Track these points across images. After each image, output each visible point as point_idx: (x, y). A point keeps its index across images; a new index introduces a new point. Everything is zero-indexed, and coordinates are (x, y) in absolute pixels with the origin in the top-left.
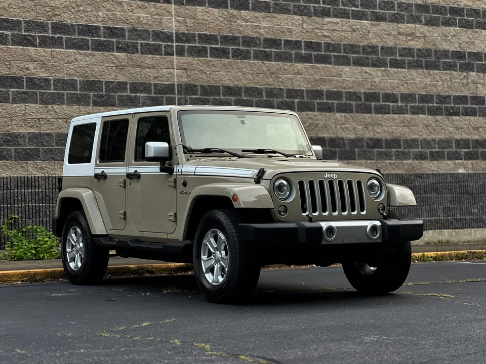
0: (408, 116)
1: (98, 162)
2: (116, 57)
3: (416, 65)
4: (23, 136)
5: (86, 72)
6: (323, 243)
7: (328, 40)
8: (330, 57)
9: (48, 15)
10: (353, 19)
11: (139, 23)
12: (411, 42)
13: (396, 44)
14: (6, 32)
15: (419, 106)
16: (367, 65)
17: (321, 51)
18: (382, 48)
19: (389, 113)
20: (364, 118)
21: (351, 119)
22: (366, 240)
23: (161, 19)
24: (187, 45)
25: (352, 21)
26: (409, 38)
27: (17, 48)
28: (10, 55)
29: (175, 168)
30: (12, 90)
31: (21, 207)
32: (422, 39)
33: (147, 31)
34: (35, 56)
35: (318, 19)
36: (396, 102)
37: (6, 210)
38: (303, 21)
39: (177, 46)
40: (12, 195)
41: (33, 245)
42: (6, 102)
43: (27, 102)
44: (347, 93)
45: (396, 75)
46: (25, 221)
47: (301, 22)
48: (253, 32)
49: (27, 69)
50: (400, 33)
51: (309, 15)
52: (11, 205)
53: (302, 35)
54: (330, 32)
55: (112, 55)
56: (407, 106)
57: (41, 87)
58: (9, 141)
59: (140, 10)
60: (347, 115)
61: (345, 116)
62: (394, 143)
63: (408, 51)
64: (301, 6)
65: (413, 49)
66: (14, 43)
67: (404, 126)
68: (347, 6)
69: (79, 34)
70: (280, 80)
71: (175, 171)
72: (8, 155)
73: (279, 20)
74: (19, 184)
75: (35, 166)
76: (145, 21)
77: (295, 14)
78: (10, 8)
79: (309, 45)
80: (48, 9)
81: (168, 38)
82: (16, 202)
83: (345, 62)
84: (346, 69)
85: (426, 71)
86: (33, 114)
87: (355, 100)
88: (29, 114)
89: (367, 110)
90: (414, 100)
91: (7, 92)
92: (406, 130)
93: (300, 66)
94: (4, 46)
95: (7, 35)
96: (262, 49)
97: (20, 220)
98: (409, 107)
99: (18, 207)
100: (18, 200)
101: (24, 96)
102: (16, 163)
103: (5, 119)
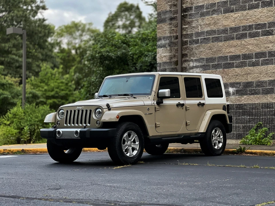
4: (266, 82)
14: (259, 31)
27: (263, 38)
28: (260, 42)
30: (261, 59)
34: (273, 40)
37: (257, 120)
40: (260, 112)
42: (258, 66)
43: (268, 64)
46: (266, 125)
49: (268, 47)
52: (259, 117)
58: (259, 85)
66: (263, 35)
72: (258, 92)
74: (263, 106)
75: (272, 97)
82: (262, 116)
86: (270, 70)
88: (269, 71)
91: (259, 61)
94: (257, 38)
95: (259, 32)
99: (263, 118)
100: (263, 114)
101: (267, 61)
102: (262, 96)
103: (258, 74)
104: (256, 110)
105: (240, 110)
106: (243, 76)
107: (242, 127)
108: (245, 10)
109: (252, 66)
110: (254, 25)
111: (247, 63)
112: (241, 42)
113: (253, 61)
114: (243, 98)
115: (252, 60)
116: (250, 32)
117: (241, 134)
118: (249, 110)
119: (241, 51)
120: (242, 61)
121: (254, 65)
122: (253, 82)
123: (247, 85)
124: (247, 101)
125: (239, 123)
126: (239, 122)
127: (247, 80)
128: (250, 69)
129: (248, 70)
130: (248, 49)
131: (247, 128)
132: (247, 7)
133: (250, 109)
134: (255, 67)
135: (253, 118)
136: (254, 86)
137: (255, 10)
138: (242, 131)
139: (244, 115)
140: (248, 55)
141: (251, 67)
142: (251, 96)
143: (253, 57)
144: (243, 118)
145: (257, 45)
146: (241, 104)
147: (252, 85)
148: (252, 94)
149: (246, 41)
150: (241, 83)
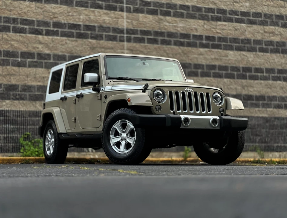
0: (270, 82)
1: (63, 91)
2: (90, 42)
3: (275, 51)
4: (34, 87)
5: (72, 51)
6: (181, 127)
7: (220, 35)
8: (221, 45)
9: (51, 18)
10: (235, 22)
11: (105, 23)
12: (272, 38)
13: (262, 38)
14: (25, 27)
15: (277, 76)
16: (244, 50)
17: (215, 41)
18: (254, 41)
19: (258, 79)
20: (242, 82)
21: (234, 83)
22: (209, 127)
23: (118, 21)
24: (133, 36)
25: (235, 24)
26: (271, 35)
27: (31, 36)
28: (28, 40)
29: (101, 88)
30: (29, 60)
31: (32, 128)
32: (280, 36)
33: (109, 28)
34: (42, 41)
35: (213, 23)
36: (263, 72)
37: (23, 130)
38: (204, 24)
39: (127, 37)
40: (27, 121)
41: (37, 150)
43: (37, 67)
44: (231, 67)
45: (262, 57)
46: (34, 136)
47: (203, 24)
48: (173, 29)
49: (38, 48)
50: (265, 32)
51: (208, 20)
52: (26, 126)
53: (203, 32)
54: (221, 31)
55: (88, 41)
56: (269, 76)
57: (45, 59)
58: (25, 89)
59: (105, 15)
60: (232, 80)
61: (230, 81)
62: (261, 98)
63: (271, 43)
64: (203, 14)
65: (274, 42)
66: (30, 33)
67: (267, 88)
68: (232, 15)
69: (69, 28)
70: (190, 58)
71: (101, 90)
72: (24, 98)
73: (189, 22)
74: (31, 115)
75: (41, 104)
76: (108, 22)
77: (199, 19)
78: (28, 13)
79: (208, 38)
80: (51, 14)
81: (122, 31)
83: (230, 48)
84: (231, 52)
85: (282, 55)
86: (40, 74)
87: (236, 71)
88: (38, 74)
89: (244, 77)
90: (274, 73)
91: (26, 62)
92: (269, 90)
93: (202, 50)
94: (24, 35)
95: (26, 29)
96: (179, 39)
97: (31, 136)
98: (271, 77)
99: (30, 128)
100: (30, 124)
101: (35, 64)
102: (29, 102)
103: (24, 77)
104: (22, 117)
106: (4, 76)
107: (3, 138)
109: (17, 66)
110: (20, 19)
111: (10, 61)
112: (2, 35)
113: (19, 61)
114: (4, 103)
115: (17, 59)
116: (15, 26)
118: (12, 118)
119: (3, 46)
120: (3, 59)
121: (19, 65)
122: (18, 86)
123: (10, 88)
124: (9, 107)
127: (9, 81)
128: (14, 70)
129: (12, 70)
130: (12, 45)
131: (10, 139)
133: (14, 116)
134: (20, 68)
135: (17, 128)
136: (19, 90)
138: (3, 143)
139: (5, 123)
140: (12, 52)
141: (15, 67)
142: (15, 101)
143: (18, 55)
144: (4, 128)
145: (23, 43)
146: (2, 111)
147: (17, 89)
148: (17, 99)
149: (9, 35)
150: (2, 85)
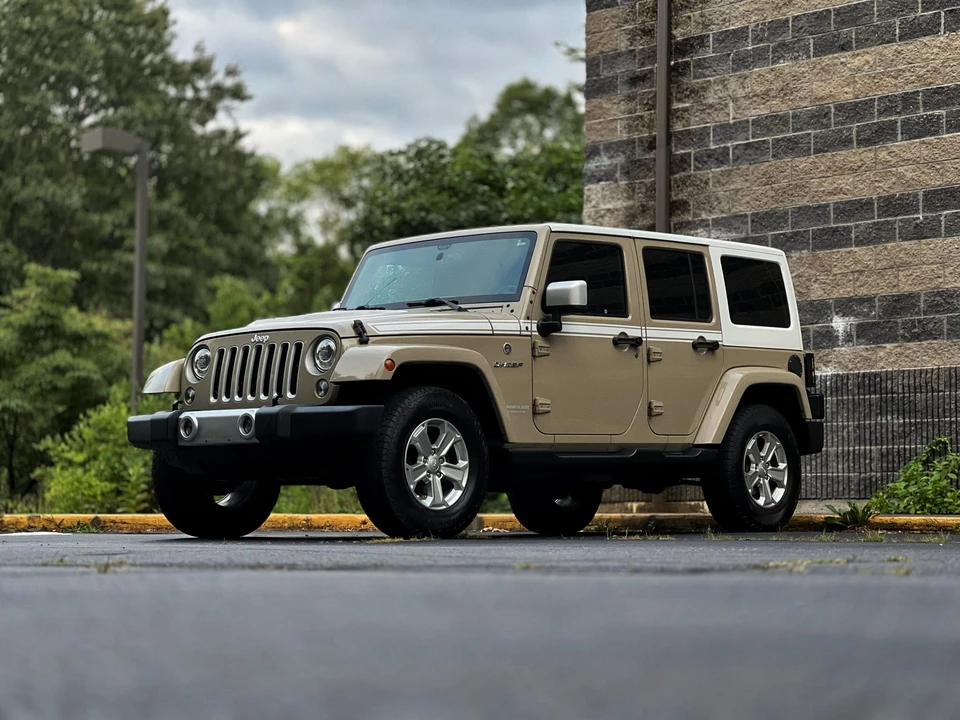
14: (937, 112)
27: (954, 137)
28: (943, 151)
30: (946, 212)
37: (930, 428)
42: (936, 237)
52: (938, 418)
58: (937, 305)
66: (951, 129)
72: (936, 330)
74: (953, 381)
82: (947, 413)
91: (938, 219)
94: (932, 138)
95: (939, 115)
97: (950, 448)
99: (951, 422)
100: (951, 409)
102: (949, 342)
103: (933, 267)
104: (927, 393)
105: (870, 394)
106: (880, 273)
107: (878, 456)
108: (888, 42)
109: (914, 239)
110: (922, 92)
111: (896, 226)
112: (875, 154)
113: (918, 222)
114: (882, 354)
115: (915, 216)
116: (908, 119)
117: (874, 480)
118: (901, 395)
119: (877, 184)
120: (878, 223)
121: (919, 233)
122: (919, 296)
123: (894, 307)
124: (895, 362)
125: (868, 442)
126: (867, 436)
127: (894, 286)
128: (905, 249)
129: (900, 252)
130: (902, 176)
131: (896, 460)
132: (897, 31)
133: (906, 389)
134: (924, 241)
135: (916, 424)
136: (919, 309)
137: (926, 39)
138: (879, 470)
139: (884, 411)
140: (899, 199)
141: (910, 242)
142: (911, 344)
143: (917, 205)
144: (881, 425)
145: (931, 163)
146: (876, 375)
147: (915, 305)
148: (916, 337)
149: (894, 149)
150: (876, 300)
